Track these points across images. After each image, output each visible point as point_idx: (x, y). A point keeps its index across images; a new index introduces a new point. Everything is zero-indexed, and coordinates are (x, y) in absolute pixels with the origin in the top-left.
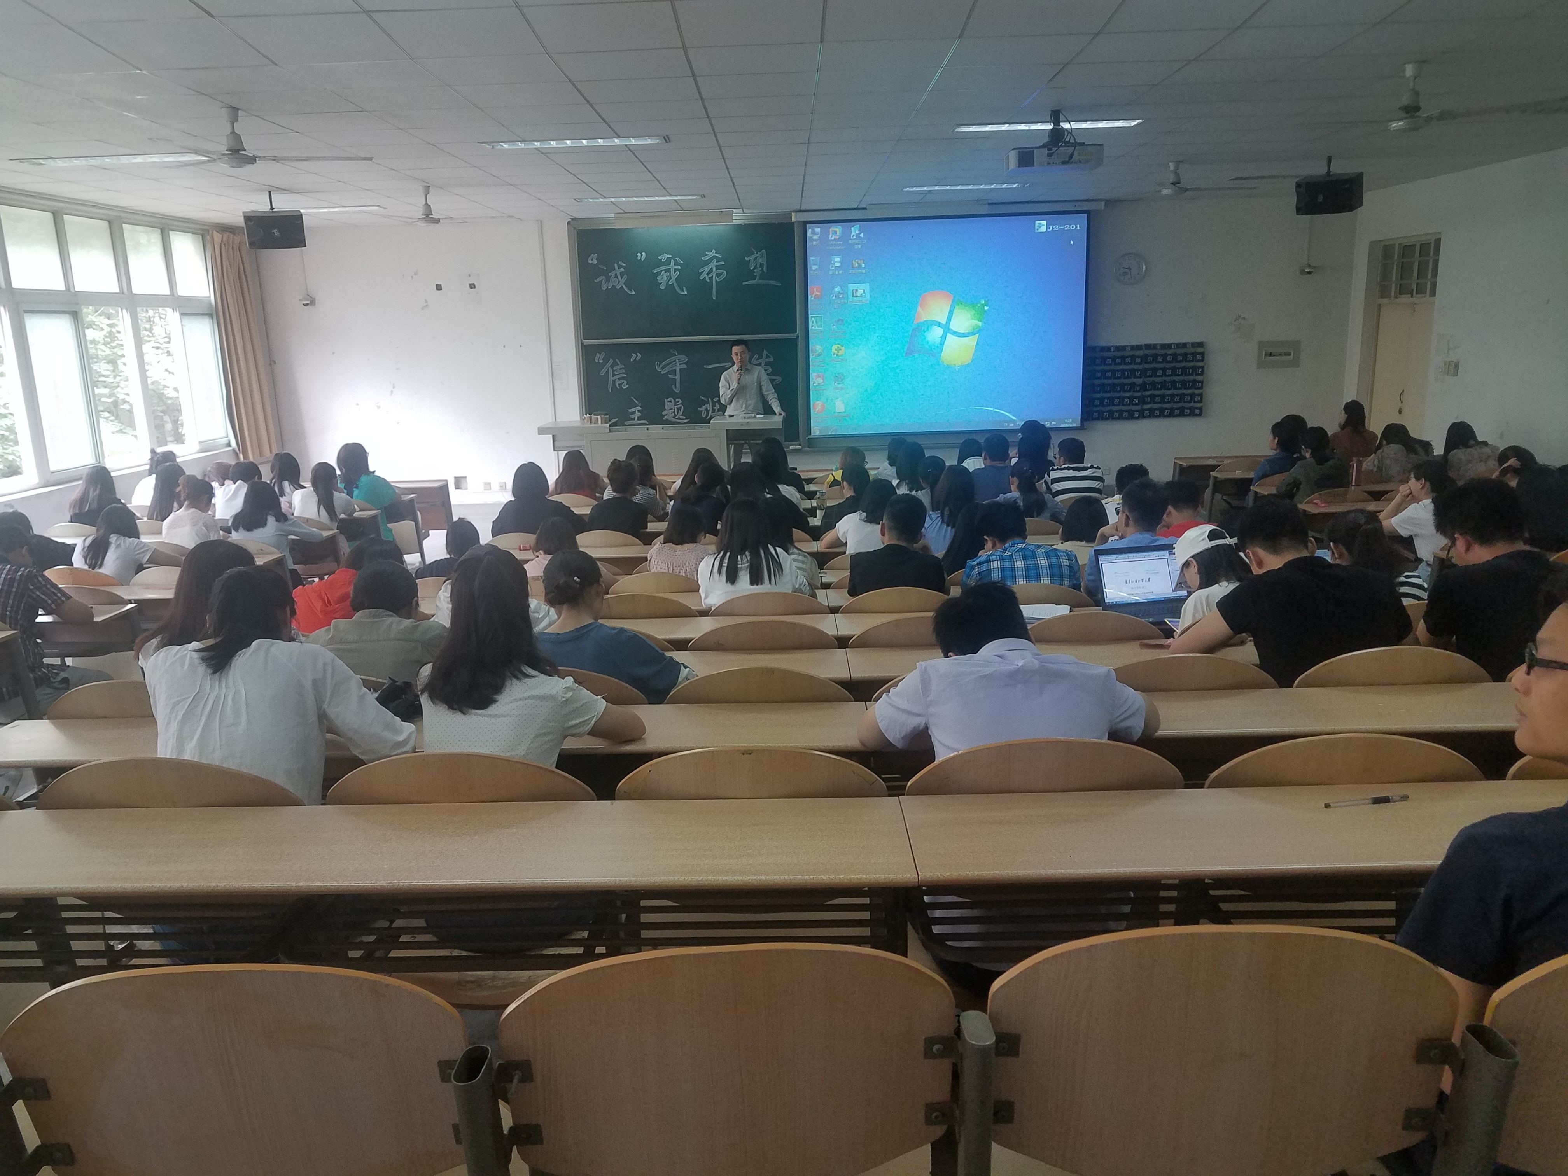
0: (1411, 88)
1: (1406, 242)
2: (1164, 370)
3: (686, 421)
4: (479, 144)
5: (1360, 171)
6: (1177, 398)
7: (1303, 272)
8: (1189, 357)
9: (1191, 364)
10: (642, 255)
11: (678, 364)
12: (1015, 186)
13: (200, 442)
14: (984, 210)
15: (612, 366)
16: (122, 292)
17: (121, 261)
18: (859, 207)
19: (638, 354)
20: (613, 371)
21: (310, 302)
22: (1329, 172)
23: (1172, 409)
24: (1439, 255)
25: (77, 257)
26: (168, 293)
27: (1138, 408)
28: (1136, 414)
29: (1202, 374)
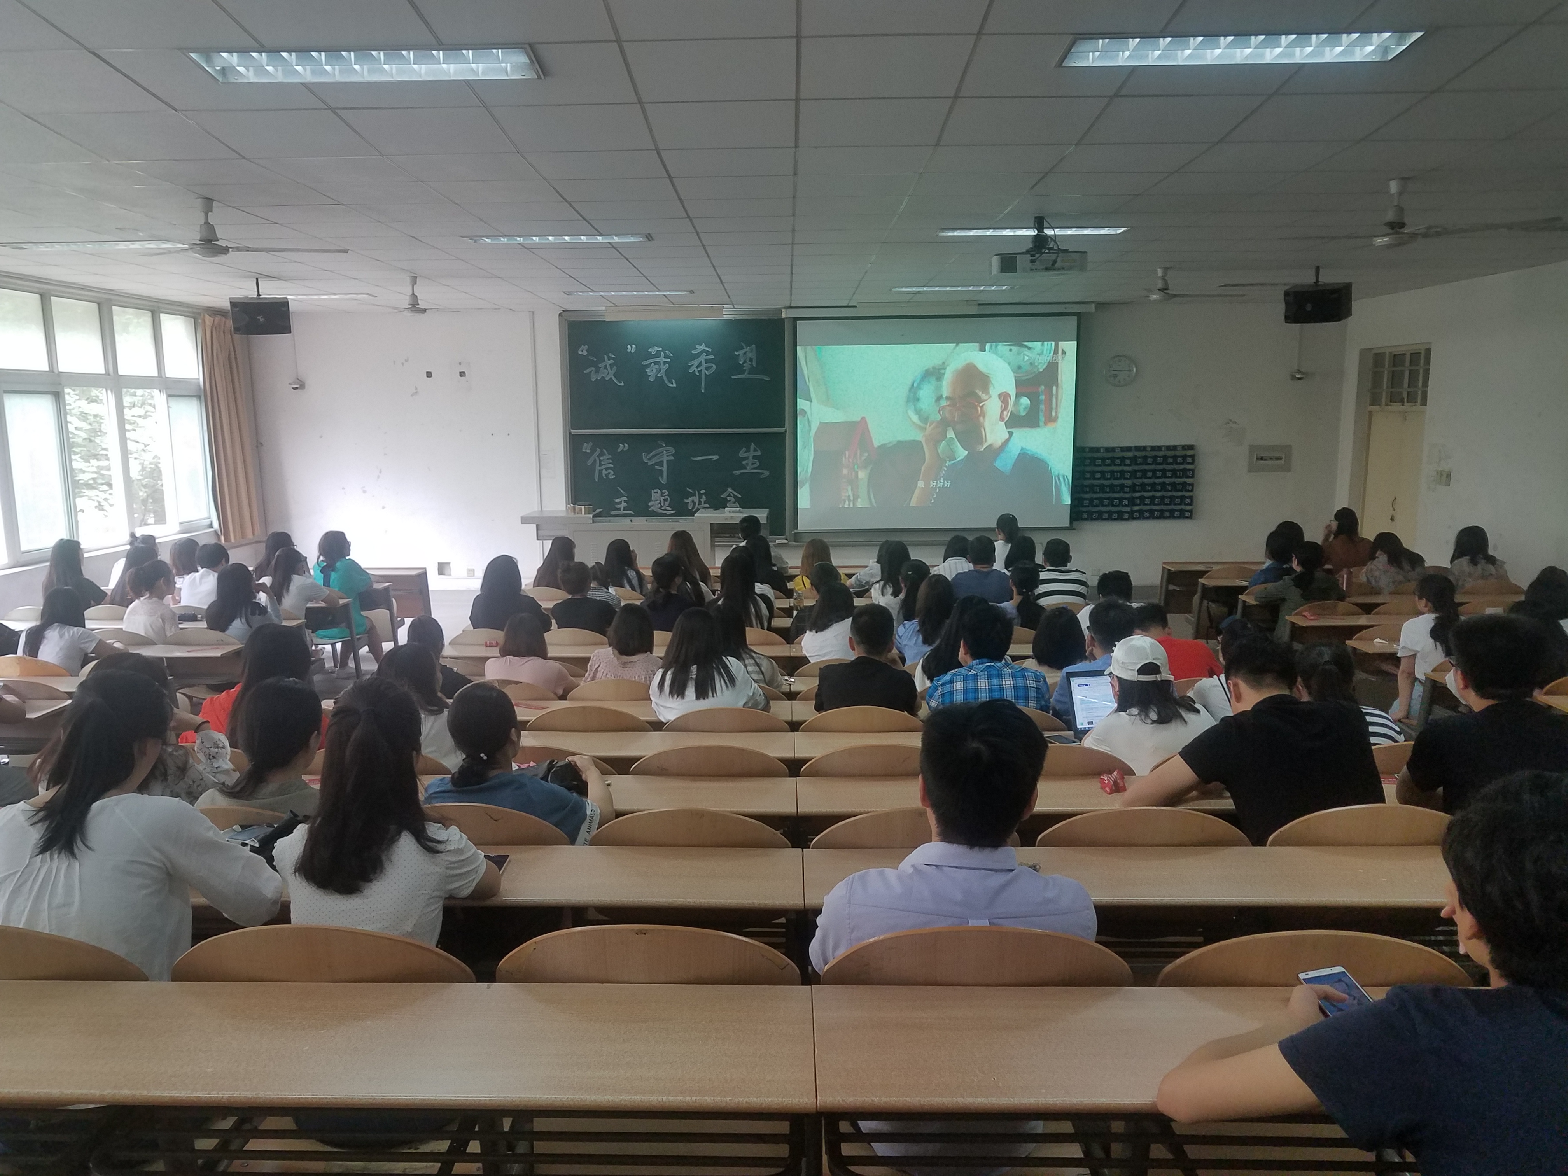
0: (1396, 204)
1: (1397, 351)
2: (1154, 471)
3: (672, 512)
4: (461, 238)
5: (1347, 281)
6: (1167, 501)
7: (1293, 378)
8: (1180, 460)
9: (1182, 467)
10: (632, 347)
11: (666, 455)
12: (1004, 288)
13: (181, 523)
14: (974, 311)
15: (599, 456)
16: (107, 373)
17: (108, 341)
18: (850, 304)
19: (626, 445)
20: (600, 461)
21: (300, 386)
22: (1317, 281)
23: (1162, 511)
24: (1429, 365)
25: (61, 338)
26: (156, 374)
27: (1128, 509)
28: (1126, 516)
29: (1192, 477)
